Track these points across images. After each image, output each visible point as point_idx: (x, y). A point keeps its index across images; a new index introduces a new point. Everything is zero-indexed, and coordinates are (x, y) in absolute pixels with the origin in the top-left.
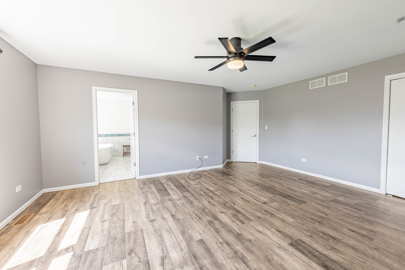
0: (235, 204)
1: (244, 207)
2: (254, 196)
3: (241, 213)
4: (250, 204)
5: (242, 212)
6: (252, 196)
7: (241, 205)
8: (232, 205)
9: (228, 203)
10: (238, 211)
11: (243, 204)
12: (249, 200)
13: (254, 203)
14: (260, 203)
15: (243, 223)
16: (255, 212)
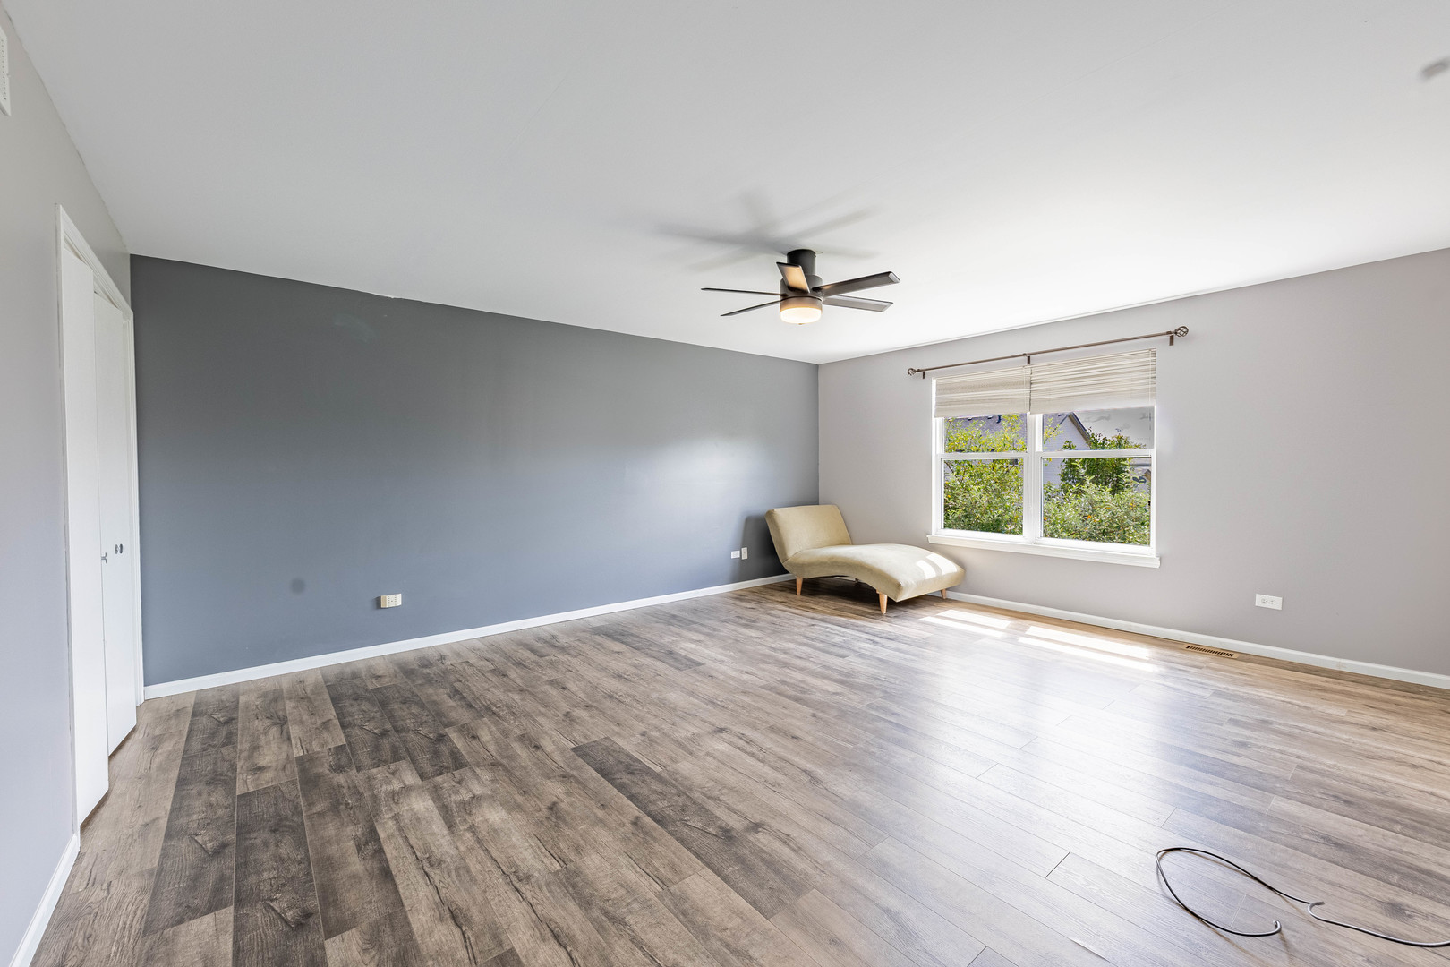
0: (814, 716)
1: (786, 711)
2: (753, 755)
3: (789, 697)
4: (767, 722)
5: (788, 701)
6: (761, 755)
7: (793, 717)
8: (821, 714)
9: (835, 717)
10: (797, 700)
11: (789, 720)
12: (773, 735)
13: (755, 728)
14: (735, 729)
15: (784, 682)
16: (753, 703)
